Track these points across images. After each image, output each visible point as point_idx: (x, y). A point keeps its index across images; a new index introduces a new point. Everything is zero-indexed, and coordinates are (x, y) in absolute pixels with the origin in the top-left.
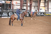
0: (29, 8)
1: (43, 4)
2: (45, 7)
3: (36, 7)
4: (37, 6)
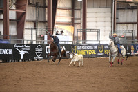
0: (13, 30)
2: (73, 24)
4: (45, 22)
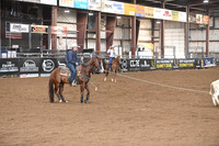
3: (124, 44)
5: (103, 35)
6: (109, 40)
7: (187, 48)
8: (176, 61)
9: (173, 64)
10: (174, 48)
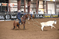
1: (42, 5)
5: (26, 6)
6: (28, 8)
7: (55, 10)
8: (52, 15)
9: (51, 16)
10: (51, 10)
